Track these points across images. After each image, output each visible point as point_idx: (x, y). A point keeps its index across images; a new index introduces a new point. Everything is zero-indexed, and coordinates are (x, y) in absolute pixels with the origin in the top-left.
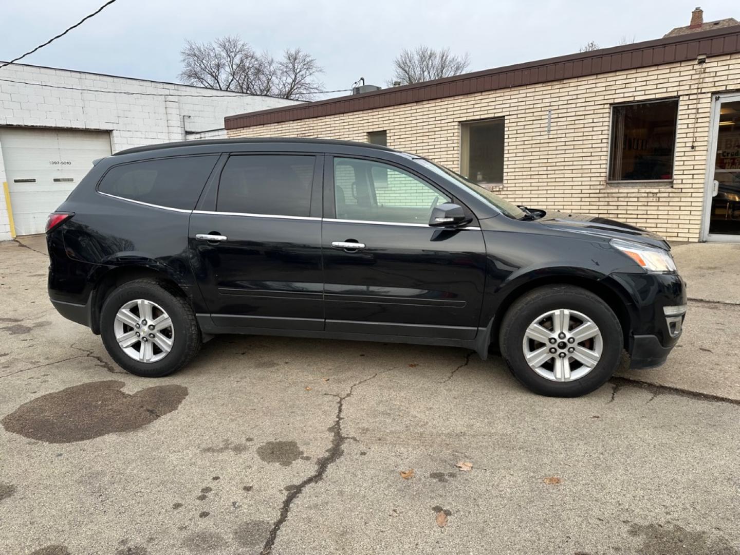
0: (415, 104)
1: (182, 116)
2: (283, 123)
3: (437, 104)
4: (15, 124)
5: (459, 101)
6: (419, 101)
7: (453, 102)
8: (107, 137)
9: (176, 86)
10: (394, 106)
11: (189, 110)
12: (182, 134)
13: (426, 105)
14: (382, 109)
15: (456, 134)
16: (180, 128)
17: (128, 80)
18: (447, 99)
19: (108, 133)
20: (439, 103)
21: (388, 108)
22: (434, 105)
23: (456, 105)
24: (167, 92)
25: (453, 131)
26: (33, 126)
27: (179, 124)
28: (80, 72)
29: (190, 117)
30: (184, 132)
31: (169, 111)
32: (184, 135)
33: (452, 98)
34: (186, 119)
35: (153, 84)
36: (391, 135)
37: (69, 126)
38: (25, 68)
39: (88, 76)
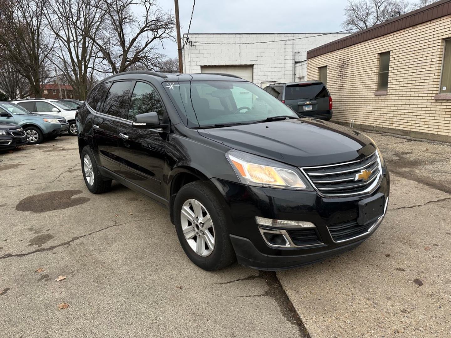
0: (411, 28)
1: (294, 53)
2: (333, 52)
3: (427, 26)
4: (207, 65)
5: (444, 21)
6: (414, 25)
7: (440, 22)
8: (250, 69)
9: (293, 35)
10: (397, 31)
11: (299, 48)
12: (293, 63)
13: (420, 28)
14: (389, 35)
15: (439, 50)
16: (292, 60)
17: (265, 35)
18: (435, 21)
19: (252, 66)
20: (429, 25)
21: (393, 34)
22: (425, 27)
23: (441, 25)
24: (287, 38)
25: (437, 47)
26: (215, 65)
27: (291, 57)
28: (240, 34)
29: (299, 52)
30: (294, 62)
31: (287, 50)
32: (294, 64)
33: (439, 20)
34: (297, 55)
35: (279, 35)
36: (393, 54)
37: (232, 64)
38: (214, 35)
39: (244, 35)
